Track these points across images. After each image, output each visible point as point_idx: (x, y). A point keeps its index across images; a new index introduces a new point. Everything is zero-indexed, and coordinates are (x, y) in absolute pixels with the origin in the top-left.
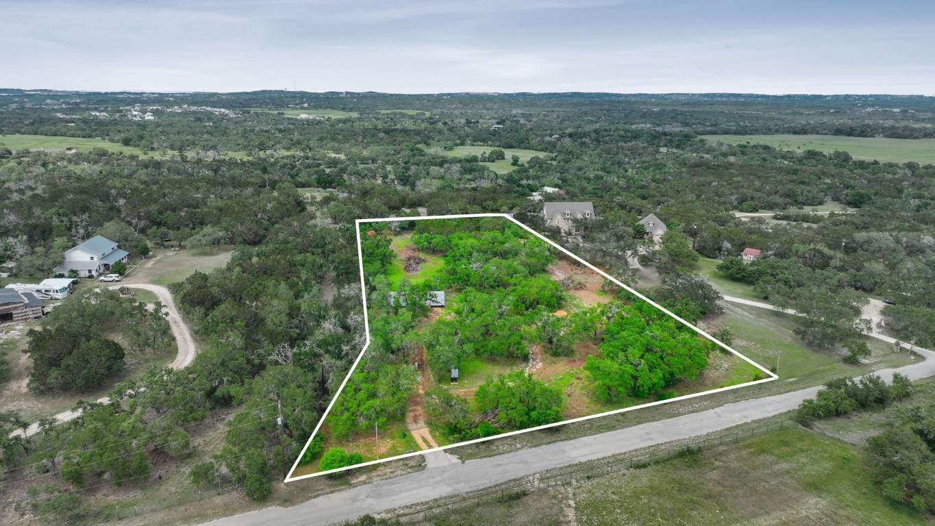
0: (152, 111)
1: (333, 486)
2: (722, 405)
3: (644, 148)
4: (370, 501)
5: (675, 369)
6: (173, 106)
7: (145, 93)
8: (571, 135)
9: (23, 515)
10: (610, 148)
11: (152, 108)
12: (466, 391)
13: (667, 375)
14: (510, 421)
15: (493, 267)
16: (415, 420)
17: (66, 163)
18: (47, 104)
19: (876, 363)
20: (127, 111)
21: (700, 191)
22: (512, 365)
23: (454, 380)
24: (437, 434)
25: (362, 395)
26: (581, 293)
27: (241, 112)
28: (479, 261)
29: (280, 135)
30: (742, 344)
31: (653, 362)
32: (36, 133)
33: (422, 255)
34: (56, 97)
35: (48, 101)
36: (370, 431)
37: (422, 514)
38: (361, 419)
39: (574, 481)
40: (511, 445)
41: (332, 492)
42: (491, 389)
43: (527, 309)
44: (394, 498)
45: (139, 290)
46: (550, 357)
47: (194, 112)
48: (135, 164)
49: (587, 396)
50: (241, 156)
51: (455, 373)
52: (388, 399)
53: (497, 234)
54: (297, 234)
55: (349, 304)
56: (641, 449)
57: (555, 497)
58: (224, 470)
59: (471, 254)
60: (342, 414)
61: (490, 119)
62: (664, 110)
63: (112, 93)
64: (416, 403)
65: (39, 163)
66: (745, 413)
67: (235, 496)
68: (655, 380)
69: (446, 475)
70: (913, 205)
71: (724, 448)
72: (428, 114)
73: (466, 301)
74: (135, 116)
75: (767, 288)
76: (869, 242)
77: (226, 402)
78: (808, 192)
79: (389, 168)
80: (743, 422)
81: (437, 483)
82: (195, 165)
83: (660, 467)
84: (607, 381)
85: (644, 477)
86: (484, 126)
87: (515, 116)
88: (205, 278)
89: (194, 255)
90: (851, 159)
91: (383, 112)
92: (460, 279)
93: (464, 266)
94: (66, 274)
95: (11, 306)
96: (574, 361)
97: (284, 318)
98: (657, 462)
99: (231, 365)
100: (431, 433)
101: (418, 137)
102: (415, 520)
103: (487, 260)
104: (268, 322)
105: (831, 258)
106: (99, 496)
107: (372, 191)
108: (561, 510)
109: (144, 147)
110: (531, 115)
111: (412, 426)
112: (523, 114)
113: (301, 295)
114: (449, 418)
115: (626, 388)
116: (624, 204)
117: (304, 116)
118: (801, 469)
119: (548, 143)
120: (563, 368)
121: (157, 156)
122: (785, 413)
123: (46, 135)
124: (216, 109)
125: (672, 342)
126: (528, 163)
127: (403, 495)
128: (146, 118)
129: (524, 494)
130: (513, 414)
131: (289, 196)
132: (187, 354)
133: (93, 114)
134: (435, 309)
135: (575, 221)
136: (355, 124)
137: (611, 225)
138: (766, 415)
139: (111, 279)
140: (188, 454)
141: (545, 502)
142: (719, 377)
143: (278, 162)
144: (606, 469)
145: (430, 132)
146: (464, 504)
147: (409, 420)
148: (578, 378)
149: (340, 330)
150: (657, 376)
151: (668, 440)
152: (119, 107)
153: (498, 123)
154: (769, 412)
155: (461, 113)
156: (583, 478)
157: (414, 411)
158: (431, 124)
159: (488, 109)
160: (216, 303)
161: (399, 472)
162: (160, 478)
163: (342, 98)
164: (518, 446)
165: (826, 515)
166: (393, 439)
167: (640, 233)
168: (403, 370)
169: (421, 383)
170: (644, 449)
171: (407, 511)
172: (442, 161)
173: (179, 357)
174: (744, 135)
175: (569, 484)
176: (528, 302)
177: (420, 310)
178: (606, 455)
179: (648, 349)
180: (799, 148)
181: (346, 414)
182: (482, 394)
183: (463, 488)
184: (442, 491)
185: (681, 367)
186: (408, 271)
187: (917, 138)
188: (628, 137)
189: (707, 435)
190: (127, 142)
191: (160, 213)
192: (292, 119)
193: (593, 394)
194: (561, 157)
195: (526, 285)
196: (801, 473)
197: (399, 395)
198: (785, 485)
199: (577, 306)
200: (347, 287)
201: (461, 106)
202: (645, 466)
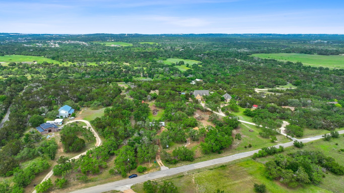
0: (58, 43)
1: (140, 174)
2: (235, 154)
3: (232, 60)
4: (149, 177)
5: (223, 145)
6: (65, 41)
7: (54, 35)
8: (207, 54)
9: (75, 180)
10: (221, 60)
11: (57, 41)
12: (170, 151)
13: (221, 147)
14: (181, 159)
15: (178, 114)
16: (158, 159)
17: (34, 68)
18: (19, 40)
19: (279, 142)
20: (49, 43)
21: (247, 80)
22: (182, 144)
23: (167, 148)
24: (163, 162)
25: (145, 153)
26: (203, 121)
27: (90, 44)
28: (174, 112)
29: (106, 55)
30: (245, 137)
31: (217, 144)
32: (20, 54)
33: (158, 109)
34: (22, 36)
35: (19, 38)
36: (148, 162)
37: (160, 180)
38: (146, 159)
39: (195, 173)
40: (181, 165)
41: (140, 176)
42: (176, 151)
43: (187, 127)
44: (154, 177)
45: (80, 122)
46: (192, 141)
47: (74, 44)
48: (58, 68)
49: (201, 152)
50: (94, 64)
51: (168, 146)
52: (152, 154)
53: (180, 102)
54: (122, 103)
55: (139, 127)
56: (212, 165)
57: (190, 177)
58: (116, 171)
59: (172, 110)
60: (141, 157)
61: (179, 46)
62: (242, 42)
63: (42, 35)
64: (158, 154)
65: (26, 68)
66: (239, 156)
67: (119, 176)
68: (217, 148)
69: (166, 172)
70: (313, 86)
71: (232, 165)
72: (157, 44)
73: (170, 126)
74: (52, 45)
75: (256, 119)
76: (292, 102)
77: (113, 154)
78: (281, 81)
79: (145, 68)
80: (238, 159)
81: (163, 174)
82: (79, 68)
83: (216, 170)
84: (205, 149)
85: (211, 172)
86: (177, 49)
87: (188, 45)
88: (100, 119)
89: (92, 109)
90: (302, 65)
91: (141, 43)
92: (169, 118)
93: (170, 114)
94: (60, 117)
95: (51, 128)
96: (199, 142)
97: (123, 132)
98: (215, 169)
99: (113, 145)
100: (162, 162)
101: (154, 55)
102: (159, 181)
103: (176, 111)
104: (120, 133)
105: (277, 109)
106: (89, 176)
107: (142, 85)
108: (191, 179)
109: (60, 61)
110: (194, 44)
111: (157, 160)
112: (191, 44)
113: (126, 124)
114: (167, 158)
115: (210, 150)
116: (221, 86)
117: (113, 45)
118: (249, 170)
119: (200, 57)
120: (195, 144)
121: (65, 64)
122: (250, 156)
123: (24, 55)
124: (81, 42)
125: (222, 138)
126: (192, 66)
127: (156, 176)
128: (57, 46)
129: (183, 176)
130: (181, 157)
131: (117, 88)
132: (99, 141)
133: (37, 44)
134: (162, 127)
135: (203, 96)
136: (131, 49)
137: (214, 98)
138: (245, 157)
139: (72, 118)
140: (107, 167)
141: (188, 178)
142: (236, 146)
143: (107, 67)
144: (203, 170)
145: (158, 53)
146: (170, 178)
147: (156, 159)
148: (199, 147)
149: (139, 136)
150: (218, 147)
151: (219, 163)
152: (46, 41)
153: (182, 48)
154: (246, 156)
155: (169, 44)
156: (197, 172)
157: (158, 156)
158: (159, 49)
159: (179, 42)
160: (104, 127)
161: (155, 171)
162: (101, 172)
163: (126, 37)
164: (183, 165)
165: (251, 180)
166: (153, 163)
167: (223, 100)
168: (155, 146)
169: (159, 149)
170: (213, 165)
171: (157, 180)
172: (163, 66)
173: (97, 142)
174: (268, 53)
175: (194, 174)
176: (187, 125)
177: (158, 128)
178: (203, 167)
179: (216, 140)
180: (286, 60)
181: (142, 158)
182: (174, 152)
183: (169, 175)
184: (165, 175)
185: (224, 145)
186: (154, 114)
187: (328, 55)
188: (227, 55)
189: (229, 162)
190: (53, 58)
191: (80, 95)
192: (109, 47)
193: (202, 152)
194: (203, 64)
195: (187, 120)
196: (249, 171)
197: (154, 153)
198: (244, 174)
199: (201, 126)
200: (138, 122)
201: (169, 40)
202: (212, 169)
